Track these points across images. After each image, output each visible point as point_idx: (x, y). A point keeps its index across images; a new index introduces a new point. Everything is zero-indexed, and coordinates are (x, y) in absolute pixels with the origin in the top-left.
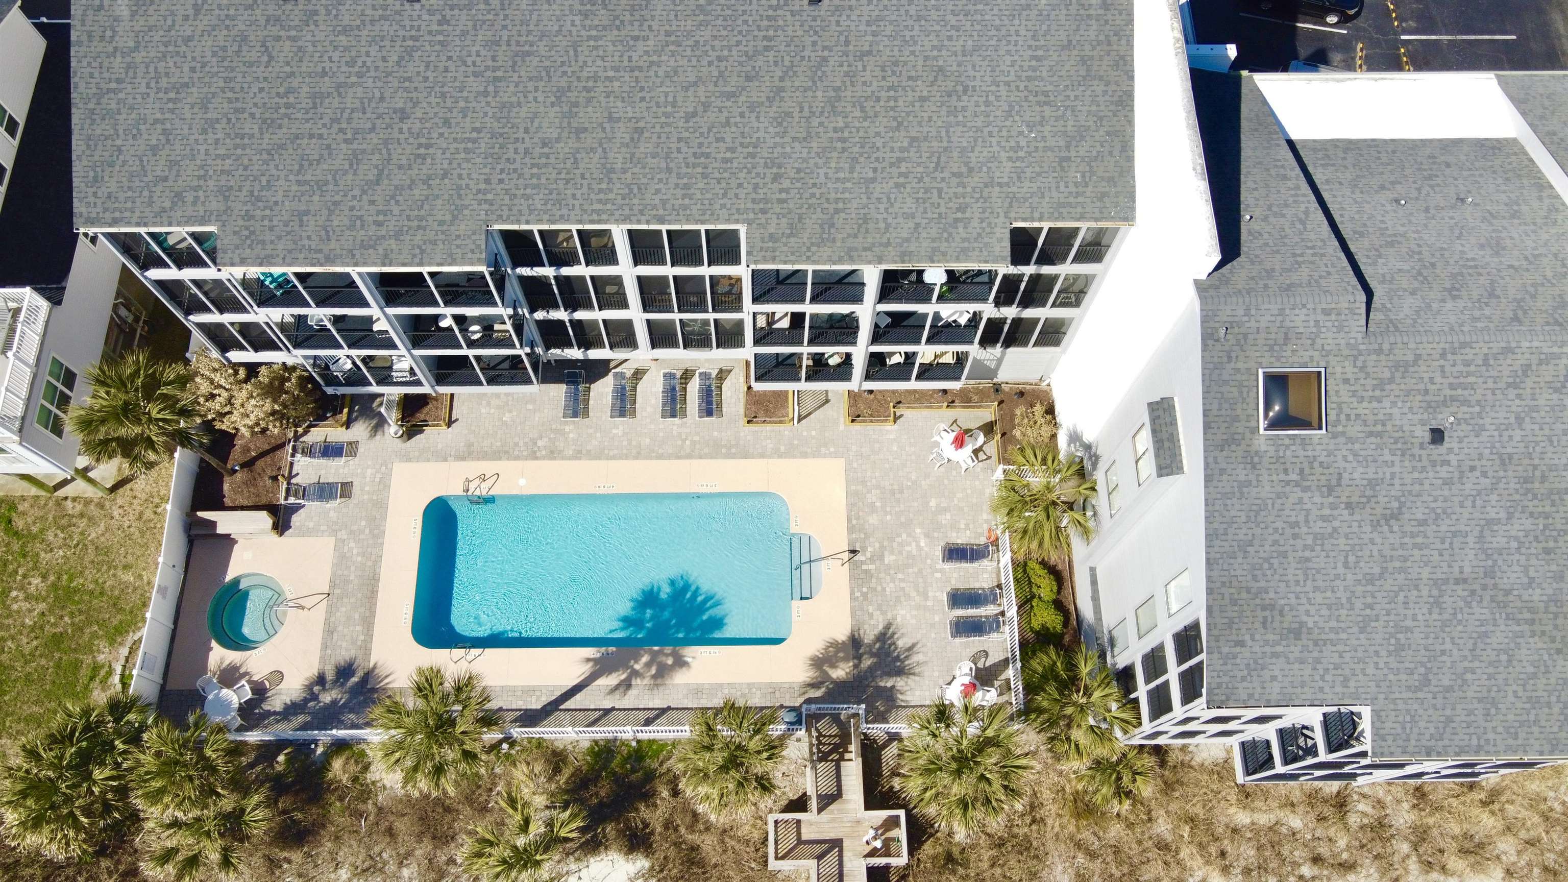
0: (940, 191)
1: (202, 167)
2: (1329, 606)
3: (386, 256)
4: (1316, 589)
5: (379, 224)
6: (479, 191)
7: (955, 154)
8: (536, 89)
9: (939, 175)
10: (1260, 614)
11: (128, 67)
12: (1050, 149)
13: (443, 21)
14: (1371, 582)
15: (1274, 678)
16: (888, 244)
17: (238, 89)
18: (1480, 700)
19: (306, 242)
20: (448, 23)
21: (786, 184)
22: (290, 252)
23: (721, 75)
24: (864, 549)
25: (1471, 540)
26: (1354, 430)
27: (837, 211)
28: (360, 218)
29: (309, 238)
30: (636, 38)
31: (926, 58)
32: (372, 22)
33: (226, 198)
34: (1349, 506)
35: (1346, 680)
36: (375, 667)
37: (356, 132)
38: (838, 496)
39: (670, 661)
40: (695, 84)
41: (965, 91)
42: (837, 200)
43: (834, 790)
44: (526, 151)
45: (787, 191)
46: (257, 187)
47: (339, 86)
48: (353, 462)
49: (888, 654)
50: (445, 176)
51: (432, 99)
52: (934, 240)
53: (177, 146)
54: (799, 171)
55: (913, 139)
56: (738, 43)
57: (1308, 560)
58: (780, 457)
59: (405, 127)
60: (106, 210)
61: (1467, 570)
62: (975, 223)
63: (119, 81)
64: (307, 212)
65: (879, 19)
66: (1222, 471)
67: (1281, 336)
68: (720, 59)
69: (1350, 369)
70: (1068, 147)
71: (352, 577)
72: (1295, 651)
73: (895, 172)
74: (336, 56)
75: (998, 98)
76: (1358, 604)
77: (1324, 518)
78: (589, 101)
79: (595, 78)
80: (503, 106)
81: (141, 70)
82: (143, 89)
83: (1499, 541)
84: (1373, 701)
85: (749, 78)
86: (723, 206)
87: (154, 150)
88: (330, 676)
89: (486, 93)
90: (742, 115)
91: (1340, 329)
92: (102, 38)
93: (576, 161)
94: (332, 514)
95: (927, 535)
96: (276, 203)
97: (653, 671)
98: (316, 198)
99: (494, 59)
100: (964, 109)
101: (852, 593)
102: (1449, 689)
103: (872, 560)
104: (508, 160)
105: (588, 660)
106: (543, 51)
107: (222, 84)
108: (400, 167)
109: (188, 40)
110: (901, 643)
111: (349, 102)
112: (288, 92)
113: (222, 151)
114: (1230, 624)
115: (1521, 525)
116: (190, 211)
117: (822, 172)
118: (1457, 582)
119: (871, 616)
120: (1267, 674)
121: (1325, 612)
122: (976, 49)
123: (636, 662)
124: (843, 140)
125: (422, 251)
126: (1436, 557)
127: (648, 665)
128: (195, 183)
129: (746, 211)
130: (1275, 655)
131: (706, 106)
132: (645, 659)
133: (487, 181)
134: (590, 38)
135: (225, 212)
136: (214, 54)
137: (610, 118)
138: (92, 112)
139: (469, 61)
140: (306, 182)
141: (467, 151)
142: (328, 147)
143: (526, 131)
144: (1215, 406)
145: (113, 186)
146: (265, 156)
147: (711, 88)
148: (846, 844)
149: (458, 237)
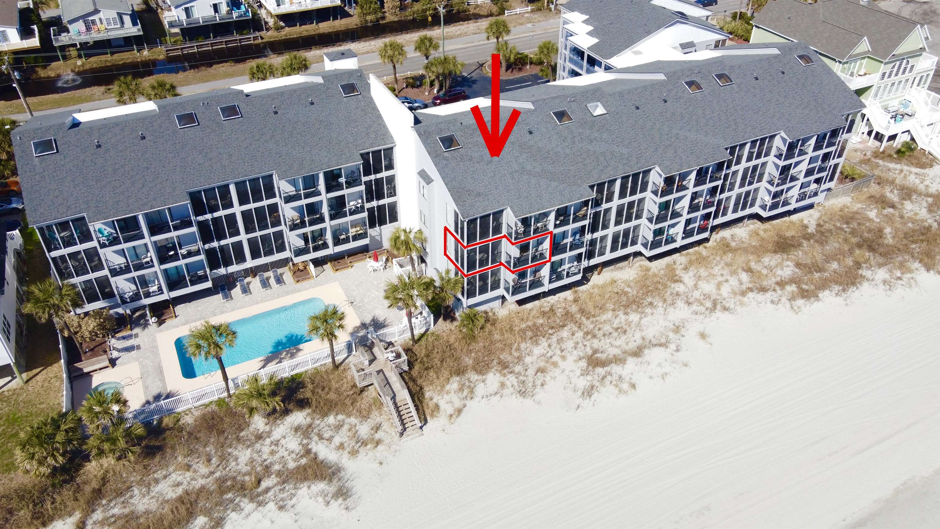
0: (333, 148)
1: (76, 197)
2: (485, 186)
3: (152, 206)
4: (479, 183)
5: (147, 198)
6: (180, 182)
7: (334, 139)
8: (192, 152)
9: (331, 145)
10: (467, 193)
11: (42, 177)
12: (363, 132)
13: (155, 142)
14: (493, 177)
15: (478, 207)
16: (322, 164)
17: (85, 174)
18: (537, 197)
19: (121, 209)
20: (157, 142)
21: (284, 157)
22: (115, 213)
23: (253, 136)
24: (356, 301)
25: (514, 162)
26: (470, 146)
27: (303, 160)
28: (139, 198)
29: (122, 208)
30: (222, 133)
31: (315, 119)
32: (130, 147)
33: (87, 204)
34: (477, 162)
35: (498, 202)
36: (170, 391)
37: (132, 176)
38: (340, 291)
39: (295, 351)
40: (245, 140)
41: (331, 124)
42: (302, 158)
43: (373, 358)
44: (194, 168)
45: (285, 159)
46: (98, 198)
47: (122, 166)
48: (137, 339)
49: (377, 323)
50: (167, 180)
51: (157, 162)
52: (336, 160)
53: (65, 194)
54: (287, 153)
55: (319, 139)
56: (255, 128)
57: (473, 177)
58: (313, 288)
59: (149, 171)
60: (40, 218)
61: (517, 169)
62: (347, 153)
63: (38, 182)
64: (119, 201)
65: (297, 114)
66: (439, 163)
67: (439, 131)
68: (251, 132)
69: (462, 133)
70: (367, 130)
71: (150, 370)
72: (481, 199)
73: (317, 147)
74: (119, 158)
75: (341, 123)
76: (492, 184)
77: (472, 167)
78: (211, 151)
79: (211, 145)
80: (182, 158)
81: (47, 177)
82: (49, 181)
83: (521, 160)
84: (508, 204)
85: (262, 135)
86: (265, 167)
87: (57, 197)
88: (151, 400)
89: (175, 157)
90: (263, 144)
91: (454, 126)
92: (30, 172)
93: (212, 167)
94: (134, 356)
95: (377, 291)
96: (107, 201)
97: (289, 355)
98: (121, 196)
99: (175, 148)
100: (332, 128)
101: (356, 313)
102: (527, 197)
103: (359, 303)
104: (188, 172)
105: (261, 361)
106: (191, 142)
107: (79, 174)
108: (150, 182)
109: (63, 166)
110: (380, 320)
111: (127, 169)
112: (104, 171)
113: (83, 191)
114: (459, 197)
115: (524, 156)
116: (74, 210)
117: (294, 152)
118: (515, 172)
119: (366, 316)
120: (476, 207)
121: (484, 188)
122: (329, 114)
123: (281, 355)
124: (298, 143)
125: (165, 202)
126: (506, 168)
127: (287, 354)
128: (74, 202)
129: (274, 167)
130: (475, 201)
131: (251, 145)
132: (284, 353)
133: (182, 178)
134: (206, 136)
135: (88, 207)
136: (74, 167)
137: (220, 154)
138: (30, 192)
139: (167, 150)
140: (116, 193)
141: (172, 172)
142: (122, 182)
143: (192, 163)
144: (429, 149)
145: (42, 210)
146: (99, 189)
147: (251, 140)
148: (384, 370)
149: (176, 195)
